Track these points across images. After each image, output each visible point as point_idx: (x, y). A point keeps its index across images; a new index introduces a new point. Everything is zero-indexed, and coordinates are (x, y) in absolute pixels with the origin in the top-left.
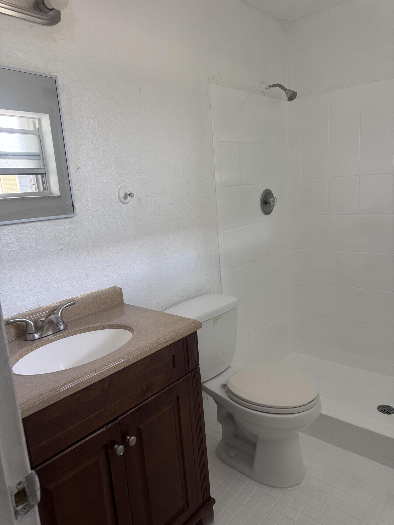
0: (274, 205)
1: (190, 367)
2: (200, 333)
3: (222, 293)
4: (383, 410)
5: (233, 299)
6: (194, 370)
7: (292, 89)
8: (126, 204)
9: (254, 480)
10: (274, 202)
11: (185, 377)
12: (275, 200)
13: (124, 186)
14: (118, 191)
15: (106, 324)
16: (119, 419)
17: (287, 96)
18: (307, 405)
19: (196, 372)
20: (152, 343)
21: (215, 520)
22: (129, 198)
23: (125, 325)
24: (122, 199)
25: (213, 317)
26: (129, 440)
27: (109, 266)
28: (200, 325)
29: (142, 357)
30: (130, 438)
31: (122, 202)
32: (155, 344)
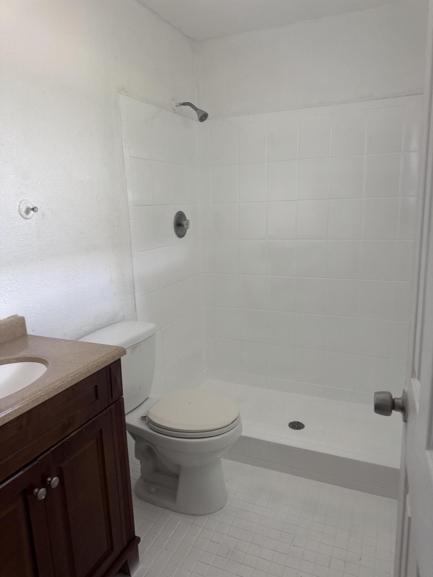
0: (188, 228)
1: (114, 396)
2: (124, 361)
3: (136, 320)
4: (294, 426)
5: (151, 326)
6: (117, 400)
7: (203, 110)
8: (28, 220)
9: (178, 512)
10: (188, 225)
11: (109, 409)
12: (188, 222)
13: (25, 199)
14: (18, 204)
15: (11, 357)
16: (39, 459)
17: (198, 116)
18: (229, 425)
19: (119, 404)
20: (74, 373)
21: (140, 560)
22: (32, 212)
23: (36, 357)
24: (24, 214)
25: (131, 345)
26: (50, 482)
27: (9, 291)
28: (123, 352)
29: (64, 389)
30: (51, 480)
31: (23, 217)
32: (77, 374)
